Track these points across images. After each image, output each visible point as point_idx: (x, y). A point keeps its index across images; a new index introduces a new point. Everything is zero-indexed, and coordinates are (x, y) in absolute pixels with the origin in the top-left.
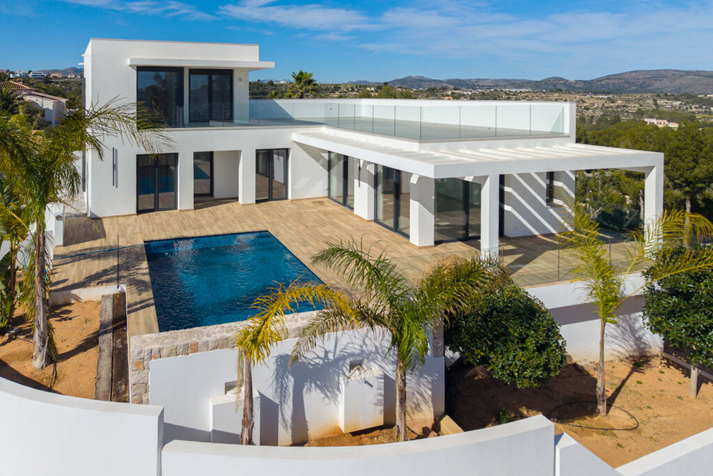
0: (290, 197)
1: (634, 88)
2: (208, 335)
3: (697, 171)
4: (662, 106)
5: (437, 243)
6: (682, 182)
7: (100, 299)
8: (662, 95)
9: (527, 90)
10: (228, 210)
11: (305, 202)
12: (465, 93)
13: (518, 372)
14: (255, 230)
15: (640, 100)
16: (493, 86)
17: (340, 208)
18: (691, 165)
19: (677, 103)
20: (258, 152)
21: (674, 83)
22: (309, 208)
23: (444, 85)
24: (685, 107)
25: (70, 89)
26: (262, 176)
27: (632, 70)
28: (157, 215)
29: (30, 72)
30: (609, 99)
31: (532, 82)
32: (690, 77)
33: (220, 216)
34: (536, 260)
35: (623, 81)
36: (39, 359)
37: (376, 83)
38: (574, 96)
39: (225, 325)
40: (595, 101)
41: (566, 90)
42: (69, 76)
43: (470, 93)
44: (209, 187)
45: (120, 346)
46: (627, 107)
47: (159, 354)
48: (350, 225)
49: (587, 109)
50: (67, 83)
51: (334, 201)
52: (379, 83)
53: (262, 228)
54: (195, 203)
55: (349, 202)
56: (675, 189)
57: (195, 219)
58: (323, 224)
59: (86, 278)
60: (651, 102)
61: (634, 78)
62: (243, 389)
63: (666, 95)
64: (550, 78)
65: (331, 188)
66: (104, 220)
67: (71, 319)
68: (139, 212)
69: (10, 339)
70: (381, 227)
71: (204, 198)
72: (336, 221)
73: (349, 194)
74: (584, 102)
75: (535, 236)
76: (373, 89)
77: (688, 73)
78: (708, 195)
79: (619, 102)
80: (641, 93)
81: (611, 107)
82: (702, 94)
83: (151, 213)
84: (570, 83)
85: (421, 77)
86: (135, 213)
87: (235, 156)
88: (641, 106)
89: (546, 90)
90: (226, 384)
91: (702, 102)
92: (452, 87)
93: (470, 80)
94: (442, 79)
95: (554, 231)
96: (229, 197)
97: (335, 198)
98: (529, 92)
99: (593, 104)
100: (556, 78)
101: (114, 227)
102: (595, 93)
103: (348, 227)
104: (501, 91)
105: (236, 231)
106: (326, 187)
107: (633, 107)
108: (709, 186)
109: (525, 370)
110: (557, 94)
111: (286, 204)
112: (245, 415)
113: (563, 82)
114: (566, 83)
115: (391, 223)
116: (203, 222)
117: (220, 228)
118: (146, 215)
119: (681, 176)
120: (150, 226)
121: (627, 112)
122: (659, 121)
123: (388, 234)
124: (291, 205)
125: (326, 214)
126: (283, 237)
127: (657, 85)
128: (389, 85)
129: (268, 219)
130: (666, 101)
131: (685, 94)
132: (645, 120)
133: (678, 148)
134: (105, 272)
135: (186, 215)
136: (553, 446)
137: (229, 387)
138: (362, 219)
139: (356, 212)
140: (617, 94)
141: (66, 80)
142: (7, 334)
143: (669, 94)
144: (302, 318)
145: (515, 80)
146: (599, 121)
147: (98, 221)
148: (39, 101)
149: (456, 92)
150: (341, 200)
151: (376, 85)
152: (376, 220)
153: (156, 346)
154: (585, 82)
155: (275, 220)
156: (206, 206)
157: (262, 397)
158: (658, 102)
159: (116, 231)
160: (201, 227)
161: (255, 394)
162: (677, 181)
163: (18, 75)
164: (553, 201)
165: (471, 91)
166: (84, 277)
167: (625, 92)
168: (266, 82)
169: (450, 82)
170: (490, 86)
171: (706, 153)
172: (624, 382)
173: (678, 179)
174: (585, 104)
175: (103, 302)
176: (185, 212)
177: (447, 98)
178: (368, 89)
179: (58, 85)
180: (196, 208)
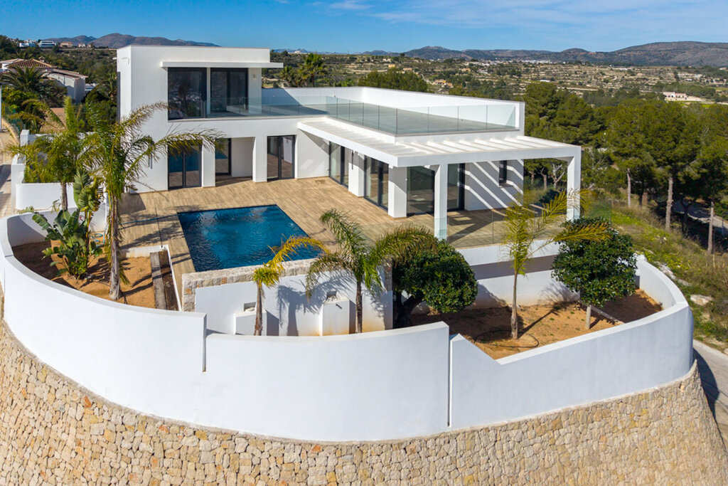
0: (296, 176)
1: (656, 60)
2: (233, 273)
3: (676, 151)
4: (683, 79)
5: (409, 215)
6: (664, 160)
7: (149, 255)
8: (683, 68)
9: (547, 62)
10: (243, 187)
11: (309, 181)
12: (483, 65)
13: (441, 301)
14: (266, 204)
15: (660, 72)
16: (513, 58)
17: (338, 187)
18: (671, 145)
19: (698, 76)
20: (269, 139)
21: (697, 56)
22: (312, 186)
23: (463, 56)
24: (705, 81)
25: (81, 59)
26: (273, 156)
27: (654, 42)
28: (184, 191)
29: (39, 41)
30: (629, 71)
31: (552, 53)
32: (712, 49)
33: (237, 193)
34: (483, 228)
35: (645, 53)
36: (114, 294)
37: (393, 54)
38: (594, 68)
39: (244, 268)
40: (615, 74)
41: (586, 63)
42: (80, 46)
43: (488, 65)
44: (228, 167)
45: (169, 286)
46: (647, 80)
47: (202, 284)
48: (345, 201)
49: (606, 81)
50: (78, 52)
51: (334, 179)
52: (397, 54)
53: (272, 202)
54: (216, 181)
55: (345, 181)
56: (658, 167)
57: (217, 195)
58: (322, 200)
59: (136, 240)
60: (671, 74)
61: (655, 50)
62: (256, 308)
63: (687, 67)
64: (570, 50)
65: (332, 168)
66: (141, 195)
67: (129, 269)
68: (170, 188)
69: (88, 282)
70: (368, 202)
71: (224, 177)
72: (333, 197)
73: (345, 174)
74: (604, 74)
75: (490, 210)
76: (389, 60)
77: (711, 45)
78: (688, 173)
79: (640, 75)
80: (662, 65)
81: (631, 80)
82: (724, 67)
83: (180, 190)
84: (591, 55)
85: (439, 48)
86: (167, 189)
87: (249, 142)
88: (661, 78)
89: (566, 61)
90: (245, 305)
91: (722, 75)
92: (470, 58)
93: (489, 51)
94: (460, 50)
95: (505, 206)
96: (245, 176)
97: (334, 177)
98: (548, 64)
99: (613, 77)
100: (576, 49)
101: (151, 201)
102: (616, 65)
103: (342, 202)
104: (521, 62)
105: (250, 205)
106: (328, 168)
107: (653, 80)
108: (689, 165)
109: (446, 300)
110: (577, 66)
111: (293, 183)
112: (257, 323)
113: (583, 53)
114: (586, 54)
115: (376, 199)
116: (224, 198)
117: (238, 202)
118: (175, 192)
119: (663, 155)
120: (181, 200)
121: (647, 85)
122: (678, 95)
123: (373, 207)
124: (296, 184)
125: (325, 191)
126: (289, 209)
127: (679, 57)
128: (406, 56)
129: (277, 195)
130: (687, 74)
131: (706, 67)
132: (664, 93)
133: (660, 129)
134: (150, 236)
135: (209, 192)
136: (448, 340)
137: (246, 307)
138: (354, 196)
139: (350, 189)
140: (638, 66)
141: (76, 49)
142: (86, 279)
143: (690, 67)
144: (296, 264)
145: (534, 51)
146: (618, 94)
147: (137, 196)
148: (61, 79)
149: (474, 63)
150: (339, 179)
151: (394, 56)
152: (365, 197)
153: (199, 280)
154: (606, 54)
155: (283, 196)
156: (226, 184)
157: (268, 314)
158: (679, 75)
159: (153, 204)
160: (222, 201)
161: (264, 312)
162: (659, 160)
163: (27, 44)
164: (506, 182)
165: (489, 63)
166: (135, 239)
167: (646, 65)
168: (281, 52)
169: (469, 53)
170: (509, 57)
171: (686, 134)
172: (541, 319)
173: (660, 158)
174: (605, 77)
175: (152, 258)
176: (209, 189)
177: (464, 70)
178: (385, 60)
179: (69, 55)
180: (217, 185)
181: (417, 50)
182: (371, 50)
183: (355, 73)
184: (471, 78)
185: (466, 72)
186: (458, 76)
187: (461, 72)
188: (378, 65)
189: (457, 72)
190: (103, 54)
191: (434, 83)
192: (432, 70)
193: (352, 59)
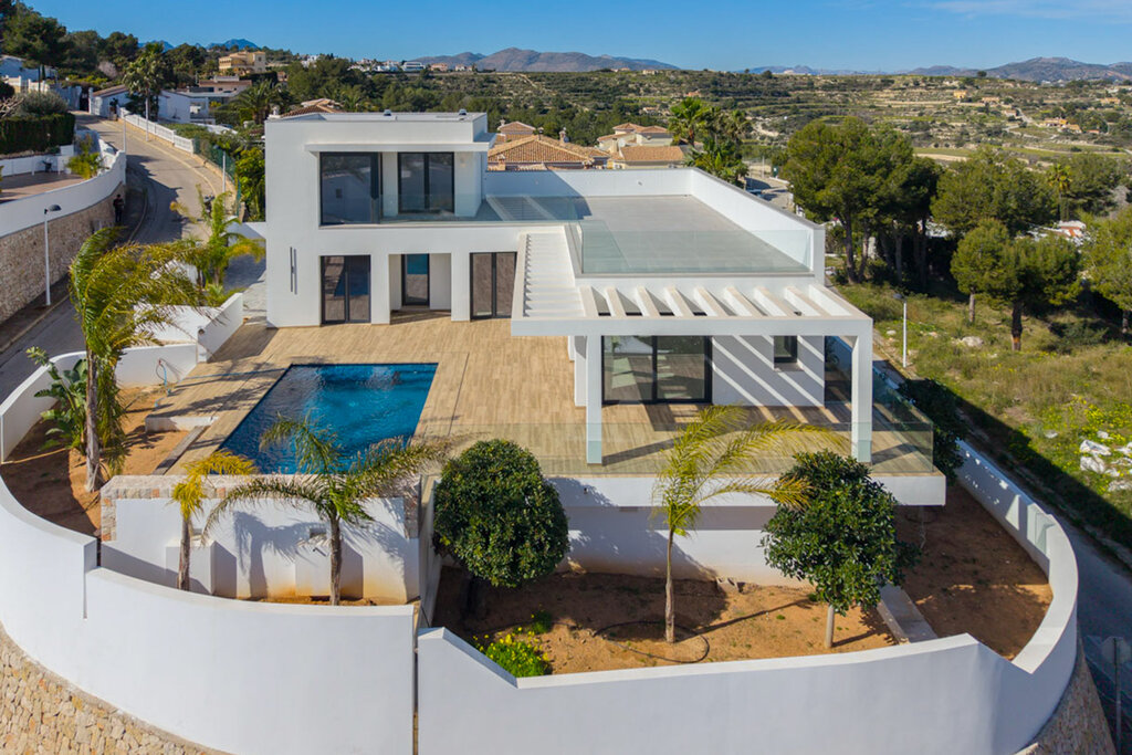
20: (475, 257)
23: (1110, 74)
25: (458, 87)
28: (347, 328)
29: (404, 62)
33: (408, 338)
36: (89, 483)
37: (963, 73)
42: (457, 69)
50: (454, 78)
52: (970, 72)
54: (392, 314)
57: (377, 338)
59: (192, 404)
66: (279, 331)
68: (324, 322)
76: (955, 83)
85: (1062, 60)
86: (320, 324)
92: (1125, 78)
94: (1106, 63)
95: (786, 403)
96: (443, 309)
101: (281, 341)
118: (333, 328)
128: (989, 75)
134: (215, 401)
135: (381, 331)
141: (452, 74)
147: (272, 331)
151: (965, 77)
155: (464, 349)
156: (411, 320)
163: (388, 67)
169: (1125, 68)
175: (191, 433)
176: (380, 328)
177: (1105, 101)
178: (947, 83)
179: (442, 82)
180: (392, 322)
181: (1017, 64)
182: (928, 66)
183: (890, 106)
184: (1119, 116)
185: (1110, 106)
186: (1092, 113)
187: (1099, 106)
188: (934, 92)
189: (1090, 105)
190: (488, 80)
191: (1041, 125)
192: (1041, 101)
193: (887, 82)
